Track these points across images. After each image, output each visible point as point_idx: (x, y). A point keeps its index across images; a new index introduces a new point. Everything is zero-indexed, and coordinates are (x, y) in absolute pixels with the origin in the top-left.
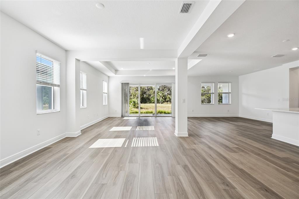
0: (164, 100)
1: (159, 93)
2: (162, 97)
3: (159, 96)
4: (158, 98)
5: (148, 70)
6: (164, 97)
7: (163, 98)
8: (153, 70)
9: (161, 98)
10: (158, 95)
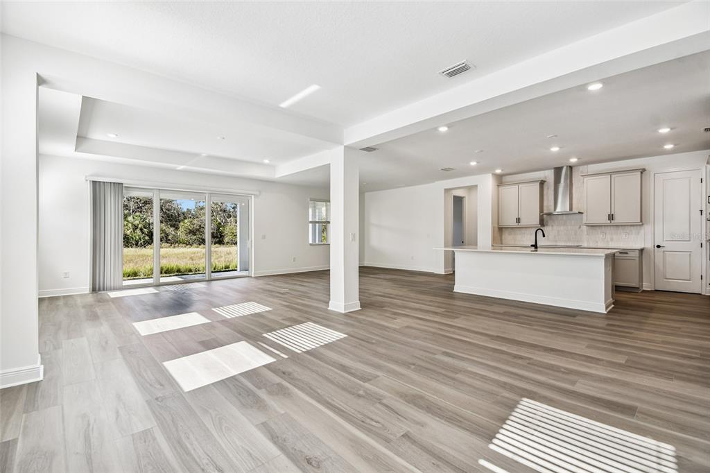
0: (147, 238)
1: (130, 218)
2: (141, 230)
3: (130, 225)
4: (128, 233)
5: (197, 155)
6: (145, 230)
7: (143, 233)
8: (209, 157)
9: (138, 231)
10: (126, 223)
